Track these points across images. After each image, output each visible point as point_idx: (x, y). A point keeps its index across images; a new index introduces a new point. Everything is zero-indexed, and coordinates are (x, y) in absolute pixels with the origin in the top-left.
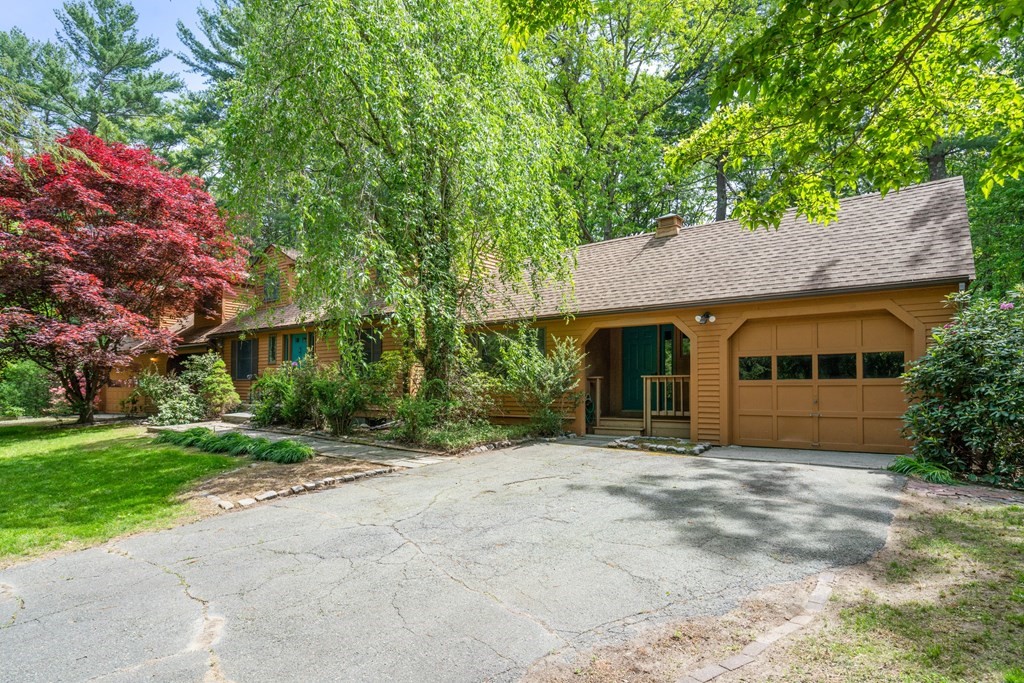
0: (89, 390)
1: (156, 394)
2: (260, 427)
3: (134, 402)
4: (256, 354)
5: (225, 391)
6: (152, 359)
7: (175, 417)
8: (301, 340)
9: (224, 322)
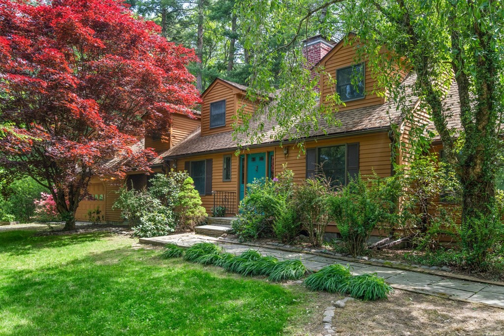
0: (72, 203)
1: (133, 206)
2: (245, 241)
3: (98, 212)
4: (210, 172)
5: (195, 205)
6: (112, 178)
7: (157, 229)
8: (257, 159)
9: (172, 147)
